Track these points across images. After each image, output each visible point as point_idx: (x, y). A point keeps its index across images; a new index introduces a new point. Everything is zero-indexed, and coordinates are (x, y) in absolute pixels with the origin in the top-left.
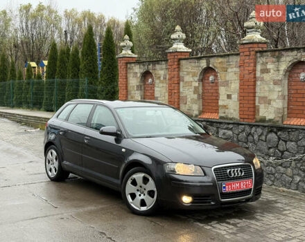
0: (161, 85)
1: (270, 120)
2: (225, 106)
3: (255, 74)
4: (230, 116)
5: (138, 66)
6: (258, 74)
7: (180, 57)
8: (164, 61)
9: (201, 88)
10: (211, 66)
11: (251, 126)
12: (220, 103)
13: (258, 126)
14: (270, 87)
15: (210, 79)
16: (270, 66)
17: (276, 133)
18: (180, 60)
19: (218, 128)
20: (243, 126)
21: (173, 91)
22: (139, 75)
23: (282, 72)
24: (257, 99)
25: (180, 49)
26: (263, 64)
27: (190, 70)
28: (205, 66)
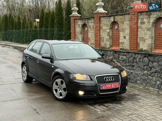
0: (91, 31)
1: (145, 50)
2: (123, 43)
3: (138, 25)
4: (125, 48)
5: (80, 21)
6: (139, 25)
7: (100, 16)
8: (93, 18)
9: (111, 33)
10: (116, 20)
11: (135, 54)
12: (120, 41)
13: (139, 54)
14: (145, 32)
15: (116, 28)
16: (145, 20)
17: (148, 58)
18: (100, 17)
19: (119, 55)
20: (131, 54)
21: (97, 35)
22: (81, 26)
23: (151, 24)
24: (139, 39)
25: (100, 11)
26: (141, 19)
27: (105, 23)
28: (113, 21)
